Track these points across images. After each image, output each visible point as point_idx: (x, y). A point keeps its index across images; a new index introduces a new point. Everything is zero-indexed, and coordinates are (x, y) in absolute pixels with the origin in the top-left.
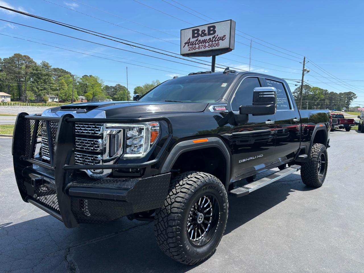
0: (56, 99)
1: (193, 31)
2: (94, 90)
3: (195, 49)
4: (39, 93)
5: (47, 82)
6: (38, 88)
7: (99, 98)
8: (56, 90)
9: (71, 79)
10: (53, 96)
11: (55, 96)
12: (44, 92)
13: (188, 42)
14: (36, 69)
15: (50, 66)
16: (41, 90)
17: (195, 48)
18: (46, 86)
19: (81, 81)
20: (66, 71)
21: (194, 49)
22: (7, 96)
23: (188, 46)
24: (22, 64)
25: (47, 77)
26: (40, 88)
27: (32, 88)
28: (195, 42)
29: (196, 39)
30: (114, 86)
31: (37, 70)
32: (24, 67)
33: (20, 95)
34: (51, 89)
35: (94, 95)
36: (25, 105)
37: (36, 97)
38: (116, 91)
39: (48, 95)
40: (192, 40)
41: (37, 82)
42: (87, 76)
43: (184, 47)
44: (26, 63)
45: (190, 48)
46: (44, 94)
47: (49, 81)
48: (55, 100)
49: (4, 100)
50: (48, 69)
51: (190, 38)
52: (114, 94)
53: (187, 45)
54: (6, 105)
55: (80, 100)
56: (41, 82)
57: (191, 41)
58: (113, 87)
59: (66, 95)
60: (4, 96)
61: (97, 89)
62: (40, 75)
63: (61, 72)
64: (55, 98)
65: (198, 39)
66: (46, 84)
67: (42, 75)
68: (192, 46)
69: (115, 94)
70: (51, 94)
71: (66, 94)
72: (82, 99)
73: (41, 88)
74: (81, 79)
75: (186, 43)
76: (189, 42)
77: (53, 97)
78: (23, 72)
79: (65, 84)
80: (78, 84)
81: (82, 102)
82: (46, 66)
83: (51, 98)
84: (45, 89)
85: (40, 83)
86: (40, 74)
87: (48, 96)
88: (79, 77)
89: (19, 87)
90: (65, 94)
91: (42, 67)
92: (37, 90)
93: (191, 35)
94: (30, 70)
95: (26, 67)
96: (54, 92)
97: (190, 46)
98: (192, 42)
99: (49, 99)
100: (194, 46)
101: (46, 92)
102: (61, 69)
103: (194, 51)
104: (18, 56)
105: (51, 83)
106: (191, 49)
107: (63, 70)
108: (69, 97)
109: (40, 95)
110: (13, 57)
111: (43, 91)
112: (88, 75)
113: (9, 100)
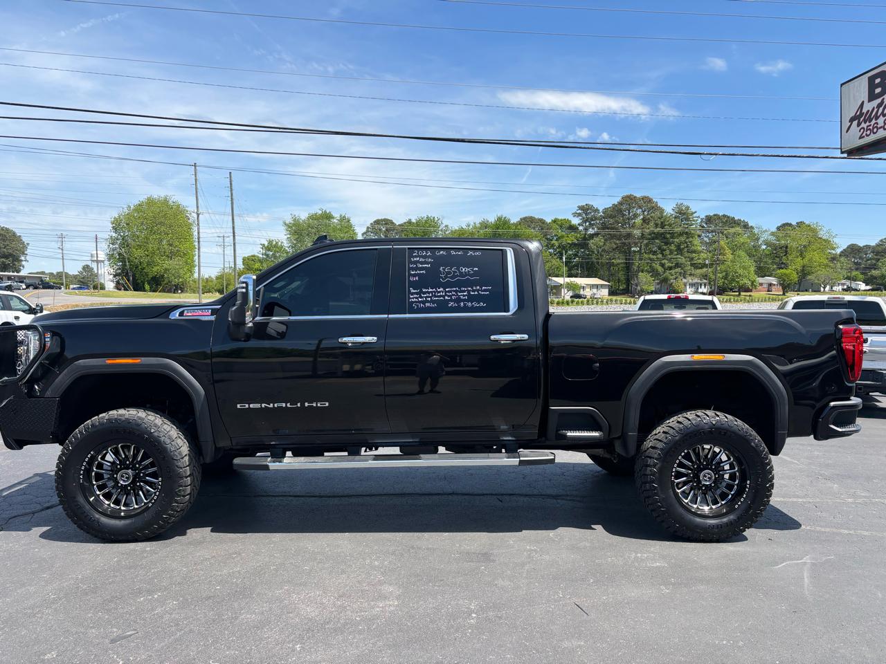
0: (703, 287)
1: (871, 80)
2: (806, 261)
3: (875, 130)
4: (665, 275)
5: (683, 249)
6: (663, 265)
7: (818, 280)
8: (704, 266)
9: (744, 238)
10: (696, 280)
11: (699, 281)
12: (676, 273)
13: (858, 113)
14: (662, 223)
15: (693, 213)
16: (670, 268)
17: (876, 127)
18: (682, 260)
19: (772, 238)
20: (736, 218)
21: (872, 131)
22: (602, 286)
23: (859, 125)
24: (636, 216)
25: (682, 239)
26: (668, 264)
27: (650, 266)
28: (876, 110)
29: (879, 101)
30: (874, 244)
31: (663, 226)
32: (638, 220)
33: (628, 281)
34: (692, 265)
35: (804, 273)
36: (630, 303)
37: (658, 284)
38: (878, 257)
39: (685, 278)
40: (868, 107)
41: (662, 251)
42: (790, 225)
43: (847, 131)
44: (644, 212)
45: (862, 130)
46: (674, 277)
47: (687, 247)
48: (700, 290)
49: (595, 294)
50: (687, 219)
51: (863, 102)
52: (874, 267)
53: (855, 123)
54: (593, 304)
55: (765, 286)
56: (670, 250)
57: (864, 110)
58: (873, 247)
59: (725, 278)
60: (597, 286)
61: (815, 257)
62: (668, 236)
63: (722, 222)
64: (701, 285)
65: (882, 101)
66: (681, 255)
67: (673, 235)
68: (868, 124)
69: (875, 265)
70: (691, 275)
71: (726, 274)
72: (770, 285)
73: (671, 265)
74: (773, 234)
75: (852, 120)
76: (862, 114)
77: (697, 283)
78: (637, 232)
79: (728, 251)
80: (764, 247)
81: (768, 291)
82: (684, 214)
83: (692, 285)
84: (677, 265)
85: (667, 252)
86: (669, 233)
87: (684, 280)
88: (766, 231)
89: (628, 267)
90: (724, 274)
91: (675, 218)
92: (660, 269)
93: (864, 95)
94: (651, 228)
95: (644, 220)
96: (699, 271)
97: (863, 125)
98: (869, 111)
99: (688, 287)
100: (874, 121)
101: (681, 273)
102: (724, 216)
103: (873, 138)
104: (629, 200)
105: (694, 252)
106: (864, 134)
107: (728, 217)
108: (733, 280)
109: (665, 280)
110: (621, 203)
111: (673, 271)
112: (794, 223)
113: (605, 292)
